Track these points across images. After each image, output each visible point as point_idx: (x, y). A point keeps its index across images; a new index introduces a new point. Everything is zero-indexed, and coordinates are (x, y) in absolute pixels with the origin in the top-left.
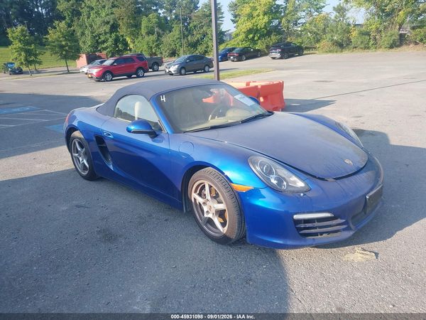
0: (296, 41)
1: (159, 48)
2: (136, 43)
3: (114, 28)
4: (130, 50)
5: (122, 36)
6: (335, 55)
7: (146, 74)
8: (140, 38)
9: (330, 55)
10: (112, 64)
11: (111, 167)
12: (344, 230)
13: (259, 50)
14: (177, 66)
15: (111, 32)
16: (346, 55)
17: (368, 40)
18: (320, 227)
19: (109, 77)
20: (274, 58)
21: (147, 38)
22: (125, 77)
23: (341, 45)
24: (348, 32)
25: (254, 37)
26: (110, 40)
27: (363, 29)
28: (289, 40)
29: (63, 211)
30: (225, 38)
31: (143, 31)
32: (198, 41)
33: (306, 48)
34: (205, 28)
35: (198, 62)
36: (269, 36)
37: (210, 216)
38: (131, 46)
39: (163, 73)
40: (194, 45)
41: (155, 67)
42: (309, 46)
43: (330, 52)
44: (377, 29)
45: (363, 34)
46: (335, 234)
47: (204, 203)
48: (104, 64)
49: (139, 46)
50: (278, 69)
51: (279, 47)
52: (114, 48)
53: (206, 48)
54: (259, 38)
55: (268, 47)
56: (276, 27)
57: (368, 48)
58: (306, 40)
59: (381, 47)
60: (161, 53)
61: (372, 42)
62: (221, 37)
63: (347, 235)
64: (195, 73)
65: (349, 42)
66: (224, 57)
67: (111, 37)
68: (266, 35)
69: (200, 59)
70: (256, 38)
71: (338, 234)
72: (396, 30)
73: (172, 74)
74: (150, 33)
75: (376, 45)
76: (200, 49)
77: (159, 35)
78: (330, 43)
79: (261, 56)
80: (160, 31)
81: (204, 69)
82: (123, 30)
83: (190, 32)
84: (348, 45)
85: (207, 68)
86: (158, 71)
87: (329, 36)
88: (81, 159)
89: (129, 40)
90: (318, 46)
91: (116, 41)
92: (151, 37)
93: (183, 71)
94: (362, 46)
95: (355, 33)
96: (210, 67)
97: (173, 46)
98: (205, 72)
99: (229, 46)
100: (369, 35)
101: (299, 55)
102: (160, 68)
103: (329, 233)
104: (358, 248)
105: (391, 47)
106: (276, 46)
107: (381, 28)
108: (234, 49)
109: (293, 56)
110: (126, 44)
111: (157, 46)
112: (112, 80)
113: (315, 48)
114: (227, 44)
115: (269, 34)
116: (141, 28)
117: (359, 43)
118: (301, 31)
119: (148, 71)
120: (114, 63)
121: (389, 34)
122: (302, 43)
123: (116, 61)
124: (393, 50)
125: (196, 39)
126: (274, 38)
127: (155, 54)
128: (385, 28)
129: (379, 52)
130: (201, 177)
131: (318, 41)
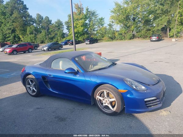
0: (95, 37)
1: (36, 40)
2: (25, 38)
3: (14, 31)
4: (22, 41)
5: (18, 35)
6: (110, 42)
7: (32, 51)
8: (26, 36)
9: (108, 42)
10: (17, 47)
11: (51, 90)
12: (159, 104)
13: (80, 41)
14: (47, 47)
15: (12, 33)
16: (114, 42)
17: (122, 37)
18: (152, 103)
19: (15, 53)
20: (87, 44)
21: (30, 36)
22: (23, 53)
23: (112, 38)
24: (114, 34)
25: (78, 35)
26: (12, 36)
27: (120, 32)
28: (92, 36)
29: (32, 111)
30: (65, 36)
31: (28, 33)
32: (53, 37)
33: (99, 40)
34: (56, 32)
35: (56, 45)
36: (84, 35)
37: (107, 104)
38: (22, 39)
39: (41, 50)
40: (52, 39)
41: (36, 48)
42: (100, 39)
43: (108, 41)
44: (125, 32)
45: (120, 34)
46: (156, 106)
47: (103, 100)
48: (13, 47)
49: (26, 39)
50: (90, 48)
51: (88, 39)
52: (14, 40)
53: (57, 40)
54: (80, 36)
55: (84, 39)
56: (86, 31)
57: (122, 39)
58: (98, 36)
59: (126, 39)
60: (37, 42)
61: (123, 37)
62: (63, 35)
63: (160, 105)
64: (55, 50)
65: (115, 37)
66: (66, 43)
67: (12, 35)
68: (82, 35)
69: (57, 44)
70: (79, 36)
71: (157, 105)
72: (131, 33)
73: (45, 51)
74: (32, 33)
75: (125, 39)
76: (55, 40)
77: (35, 35)
78: (108, 38)
79: (81, 43)
80: (36, 33)
81: (59, 48)
82: (18, 32)
83: (50, 33)
84: (114, 38)
85: (60, 48)
86: (37, 49)
87: (107, 35)
88: (31, 88)
89: (21, 36)
90: (103, 39)
91: (15, 37)
92: (32, 35)
93: (50, 49)
94: (120, 39)
95: (117, 34)
96: (61, 48)
97: (42, 39)
98: (59, 49)
99: (67, 39)
100: (122, 35)
101: (97, 42)
102: (38, 48)
103: (154, 105)
104: (162, 110)
105: (130, 39)
106: (87, 39)
107: (126, 32)
108: (70, 40)
109: (94, 43)
110: (19, 38)
111: (35, 39)
112: (17, 54)
113: (102, 40)
114: (66, 38)
115: (84, 34)
116: (27, 32)
117: (119, 38)
118: (96, 33)
119: (33, 50)
120: (17, 46)
121: (129, 34)
122: (97, 38)
123: (18, 46)
124: (131, 40)
125: (53, 36)
126: (86, 36)
127: (34, 43)
128: (128, 32)
129: (126, 41)
130: (102, 88)
131: (103, 37)
